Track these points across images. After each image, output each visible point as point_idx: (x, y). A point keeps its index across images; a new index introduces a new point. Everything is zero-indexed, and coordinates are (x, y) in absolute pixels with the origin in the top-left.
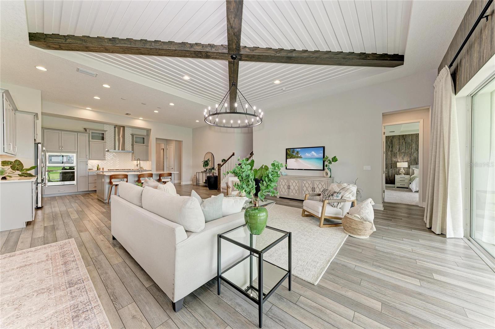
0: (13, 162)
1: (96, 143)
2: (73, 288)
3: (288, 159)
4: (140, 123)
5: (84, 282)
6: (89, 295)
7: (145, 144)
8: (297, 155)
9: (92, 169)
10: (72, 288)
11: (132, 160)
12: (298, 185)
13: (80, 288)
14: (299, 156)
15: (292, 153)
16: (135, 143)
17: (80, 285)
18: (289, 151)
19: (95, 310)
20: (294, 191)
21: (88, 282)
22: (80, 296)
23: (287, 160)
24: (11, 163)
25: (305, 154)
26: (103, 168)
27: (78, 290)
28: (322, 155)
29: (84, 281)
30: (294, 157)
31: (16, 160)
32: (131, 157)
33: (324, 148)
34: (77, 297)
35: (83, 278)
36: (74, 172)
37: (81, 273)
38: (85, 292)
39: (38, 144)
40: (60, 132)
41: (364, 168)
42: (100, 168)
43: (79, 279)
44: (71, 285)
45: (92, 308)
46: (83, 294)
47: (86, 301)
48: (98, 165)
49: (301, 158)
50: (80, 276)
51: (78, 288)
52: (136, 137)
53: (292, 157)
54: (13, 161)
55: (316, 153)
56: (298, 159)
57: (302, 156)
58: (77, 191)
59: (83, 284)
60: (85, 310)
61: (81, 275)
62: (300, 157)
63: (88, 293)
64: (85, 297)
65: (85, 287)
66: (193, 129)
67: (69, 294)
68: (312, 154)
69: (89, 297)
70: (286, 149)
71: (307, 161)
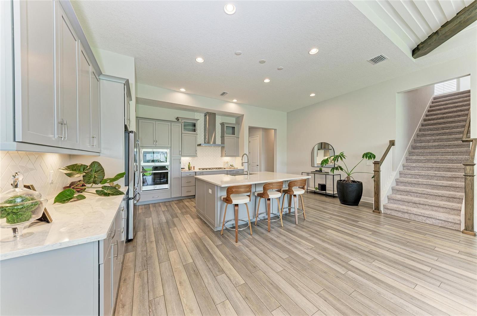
0: (87, 166)
1: (188, 135)
4: (232, 107)
7: (235, 136)
9: (184, 168)
11: (222, 156)
16: (225, 135)
24: (85, 167)
26: (194, 167)
31: (93, 162)
32: (220, 152)
36: (168, 172)
39: (129, 133)
40: (154, 122)
42: (191, 167)
48: (189, 163)
52: (226, 126)
54: (88, 163)
58: (170, 197)
66: (288, 113)
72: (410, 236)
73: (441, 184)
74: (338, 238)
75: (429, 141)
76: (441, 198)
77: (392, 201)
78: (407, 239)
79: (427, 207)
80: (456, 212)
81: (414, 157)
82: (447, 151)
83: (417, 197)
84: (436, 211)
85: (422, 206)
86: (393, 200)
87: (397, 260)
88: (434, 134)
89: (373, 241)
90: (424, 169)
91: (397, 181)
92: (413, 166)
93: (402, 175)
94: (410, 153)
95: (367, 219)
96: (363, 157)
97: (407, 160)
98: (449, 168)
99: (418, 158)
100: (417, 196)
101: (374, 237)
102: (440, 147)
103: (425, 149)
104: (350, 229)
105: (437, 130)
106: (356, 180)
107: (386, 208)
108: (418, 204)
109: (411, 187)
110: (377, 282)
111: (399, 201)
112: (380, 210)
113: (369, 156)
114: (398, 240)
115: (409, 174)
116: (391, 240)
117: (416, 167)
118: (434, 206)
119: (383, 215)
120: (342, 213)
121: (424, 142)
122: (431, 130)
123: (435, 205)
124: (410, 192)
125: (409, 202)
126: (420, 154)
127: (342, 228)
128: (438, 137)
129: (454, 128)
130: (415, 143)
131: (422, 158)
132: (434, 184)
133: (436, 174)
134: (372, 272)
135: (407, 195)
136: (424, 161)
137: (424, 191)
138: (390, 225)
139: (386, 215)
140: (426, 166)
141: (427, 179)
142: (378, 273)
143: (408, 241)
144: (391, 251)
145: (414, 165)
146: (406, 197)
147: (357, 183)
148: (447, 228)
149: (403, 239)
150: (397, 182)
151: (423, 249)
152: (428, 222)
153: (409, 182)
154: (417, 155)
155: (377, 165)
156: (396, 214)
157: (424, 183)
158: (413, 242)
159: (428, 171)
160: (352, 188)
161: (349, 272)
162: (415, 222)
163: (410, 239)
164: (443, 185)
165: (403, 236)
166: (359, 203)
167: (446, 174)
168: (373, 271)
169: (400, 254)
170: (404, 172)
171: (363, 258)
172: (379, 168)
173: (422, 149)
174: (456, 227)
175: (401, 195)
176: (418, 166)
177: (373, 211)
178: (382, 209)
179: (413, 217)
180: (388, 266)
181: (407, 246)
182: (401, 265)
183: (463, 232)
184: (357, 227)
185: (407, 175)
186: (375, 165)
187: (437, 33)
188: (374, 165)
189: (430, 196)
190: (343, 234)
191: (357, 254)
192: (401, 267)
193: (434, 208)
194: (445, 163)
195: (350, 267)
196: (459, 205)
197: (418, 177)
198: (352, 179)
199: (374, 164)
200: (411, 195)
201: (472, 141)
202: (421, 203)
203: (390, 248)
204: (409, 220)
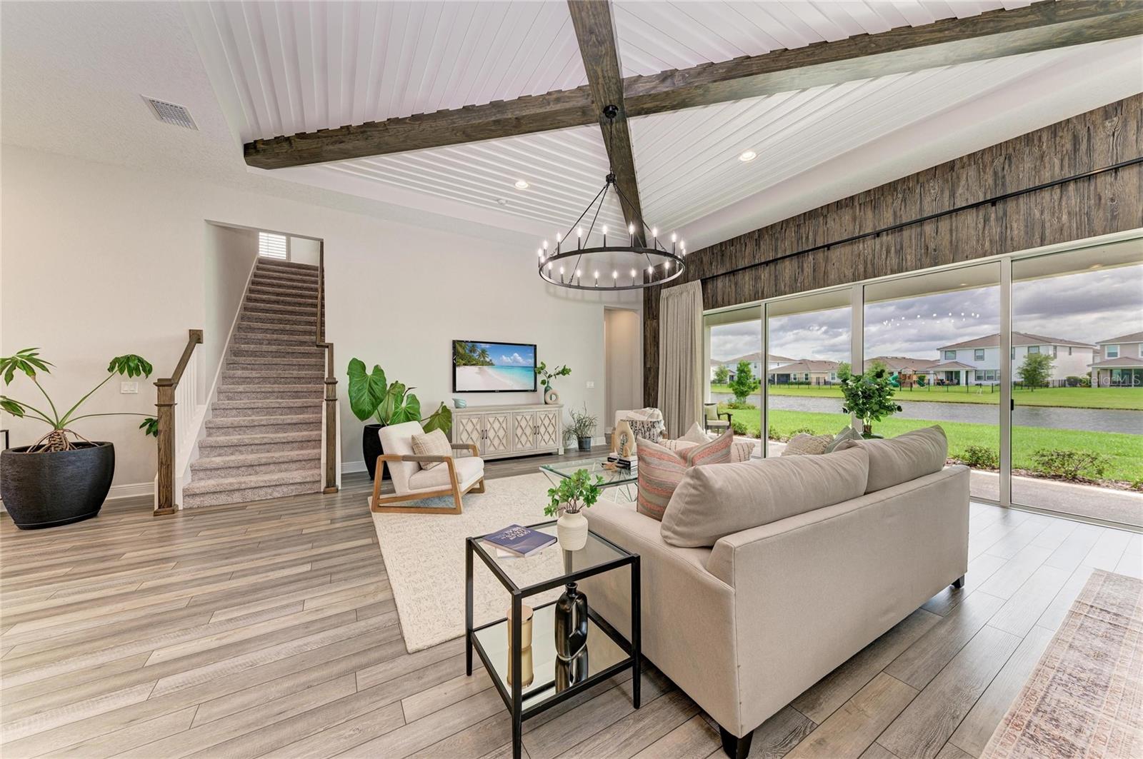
2: (1067, 737)
3: (459, 365)
5: (1030, 722)
6: (1044, 689)
8: (482, 359)
10: (1068, 735)
12: (504, 425)
13: (1051, 719)
14: (488, 360)
15: (471, 351)
17: (1044, 727)
18: (461, 346)
19: (1056, 665)
20: (496, 442)
21: (1021, 713)
22: (1063, 705)
23: (457, 369)
25: (501, 356)
27: (1057, 720)
28: (532, 361)
29: (1026, 723)
30: (474, 362)
33: (535, 346)
34: (1071, 710)
35: (1019, 734)
37: (1010, 752)
38: (1047, 700)
41: (588, 385)
43: (1031, 742)
44: (1067, 748)
45: (1058, 671)
46: (1053, 704)
47: (1060, 688)
49: (492, 364)
50: (1022, 748)
51: (1054, 722)
53: (469, 363)
55: (522, 358)
56: (484, 367)
57: (493, 362)
59: (1036, 720)
60: (1074, 679)
61: (1018, 745)
62: (490, 364)
63: (1042, 694)
64: (1055, 695)
65: (1038, 711)
67: (1088, 733)
68: (515, 357)
69: (1048, 689)
70: (454, 342)
71: (505, 372)
72: (257, 531)
73: (289, 421)
74: (68, 630)
75: (262, 341)
76: (291, 445)
77: (201, 474)
78: (254, 538)
79: (272, 467)
80: (312, 464)
81: (239, 373)
82: (290, 363)
83: (252, 452)
84: (286, 470)
85: (262, 468)
86: (206, 470)
87: (255, 584)
88: (267, 329)
89: (188, 578)
90: (259, 396)
91: (210, 425)
92: (239, 390)
93: (217, 412)
94: (229, 365)
95: (146, 538)
96: (111, 369)
97: (224, 378)
98: (297, 392)
99: (246, 373)
100: (252, 450)
101: (185, 569)
102: (280, 354)
103: (255, 356)
104: (100, 585)
105: (272, 323)
106: (90, 439)
107: (189, 496)
108: (256, 465)
109: (239, 434)
110: (240, 648)
111: (218, 469)
112: (175, 505)
113: (131, 365)
114: (240, 548)
115: (234, 409)
116: (228, 556)
117: (244, 392)
118: (283, 463)
119: (180, 514)
120: (46, 557)
121: (253, 343)
122: (262, 320)
123: (286, 460)
124: (240, 446)
125: (240, 467)
126: (249, 366)
127: (69, 595)
128: (275, 336)
129: (296, 324)
130: (236, 343)
131: (254, 374)
132: (280, 422)
133: (280, 403)
134: (217, 639)
135: (232, 454)
136: (257, 381)
137: (265, 437)
138: (209, 527)
139: (192, 511)
140: (263, 390)
141: (266, 416)
142: (232, 632)
143: (259, 540)
144: (238, 574)
145: (241, 388)
146: (233, 458)
147: (95, 446)
148: (304, 494)
149: (250, 542)
150: (210, 428)
151: (289, 542)
152: (276, 495)
153: (236, 424)
154: (243, 369)
155: (166, 388)
156: (214, 502)
157: (262, 423)
158: (267, 538)
159: (265, 399)
160: (78, 467)
161: (162, 683)
162: (255, 503)
163: (261, 537)
164: (293, 422)
165: (247, 537)
166: (100, 508)
167: (294, 403)
168: (218, 636)
169: (255, 571)
170: (223, 404)
171: (182, 627)
172: (172, 397)
173: (251, 356)
174: (315, 487)
175: (220, 455)
176: (248, 390)
177: (156, 514)
178: (179, 500)
179: (250, 495)
180: (247, 605)
181: (262, 550)
182: (267, 588)
183: (324, 493)
184: (124, 571)
185: (228, 412)
186: (161, 388)
187: (288, 139)
188: (159, 390)
189: (275, 446)
190: (85, 608)
191: (163, 628)
192: (268, 592)
193: (283, 466)
194: (289, 383)
195: (158, 671)
196: (316, 451)
197: (249, 412)
198: (71, 439)
199: (157, 387)
200: (240, 451)
201: (328, 347)
202: (263, 463)
203: (232, 570)
204: (244, 504)
